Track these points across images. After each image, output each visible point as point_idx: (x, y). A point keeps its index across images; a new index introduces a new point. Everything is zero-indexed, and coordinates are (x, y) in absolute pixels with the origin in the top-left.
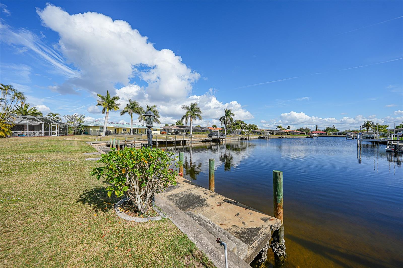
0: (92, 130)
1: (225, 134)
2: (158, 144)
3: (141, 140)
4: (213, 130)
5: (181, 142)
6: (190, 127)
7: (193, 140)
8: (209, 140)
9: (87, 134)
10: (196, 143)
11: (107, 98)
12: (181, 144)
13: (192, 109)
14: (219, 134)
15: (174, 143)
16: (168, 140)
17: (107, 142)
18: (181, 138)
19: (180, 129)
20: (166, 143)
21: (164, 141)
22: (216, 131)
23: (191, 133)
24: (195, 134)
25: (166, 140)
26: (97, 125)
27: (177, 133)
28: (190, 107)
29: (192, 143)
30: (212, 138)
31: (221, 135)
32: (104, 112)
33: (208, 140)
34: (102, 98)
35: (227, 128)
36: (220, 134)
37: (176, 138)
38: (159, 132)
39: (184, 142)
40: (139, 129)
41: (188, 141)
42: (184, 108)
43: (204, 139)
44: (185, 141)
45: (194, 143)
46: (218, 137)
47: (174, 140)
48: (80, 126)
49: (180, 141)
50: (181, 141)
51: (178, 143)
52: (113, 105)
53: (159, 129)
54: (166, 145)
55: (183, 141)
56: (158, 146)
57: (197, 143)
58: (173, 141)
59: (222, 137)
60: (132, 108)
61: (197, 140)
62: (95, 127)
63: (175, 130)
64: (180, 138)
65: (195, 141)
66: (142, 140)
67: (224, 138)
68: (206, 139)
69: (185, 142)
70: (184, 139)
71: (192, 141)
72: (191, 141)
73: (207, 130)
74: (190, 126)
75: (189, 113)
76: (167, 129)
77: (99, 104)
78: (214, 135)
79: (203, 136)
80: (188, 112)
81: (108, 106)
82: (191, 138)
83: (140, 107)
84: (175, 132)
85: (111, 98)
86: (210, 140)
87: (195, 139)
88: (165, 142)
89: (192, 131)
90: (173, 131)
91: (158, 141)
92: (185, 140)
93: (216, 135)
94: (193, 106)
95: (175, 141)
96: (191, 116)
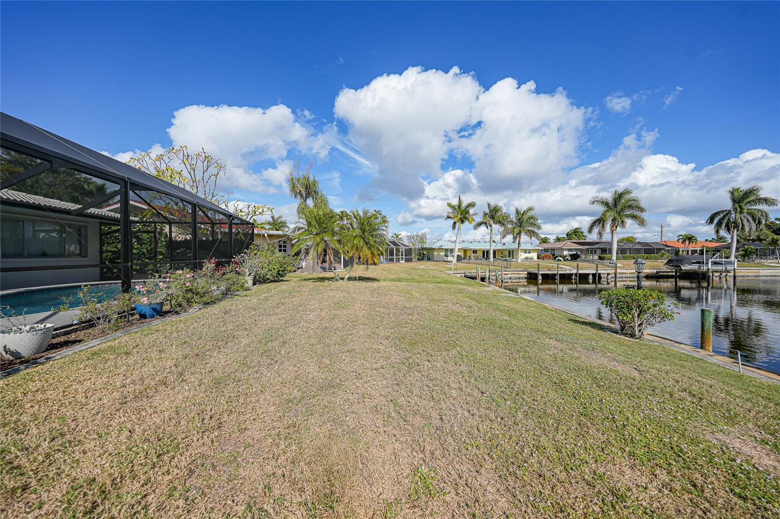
0: (436, 253)
1: (732, 258)
2: (541, 278)
3: (509, 270)
4: (681, 247)
5: (591, 277)
6: (611, 244)
7: (620, 273)
8: (671, 274)
9: (430, 259)
10: (629, 279)
11: (459, 207)
12: (591, 281)
13: (615, 205)
14: (707, 260)
15: (573, 277)
16: (560, 272)
17: (465, 273)
18: (589, 268)
19: (582, 247)
20: (556, 277)
21: (552, 274)
22: (694, 252)
23: (614, 258)
24: (625, 258)
25: (556, 272)
26: (441, 246)
27: (575, 257)
28: (610, 200)
29: (618, 280)
30: (681, 269)
31: (715, 263)
32: (454, 227)
33: (666, 273)
34: (453, 207)
35: (738, 241)
36: (710, 260)
37: (578, 267)
38: (534, 255)
39: (597, 278)
40: (497, 250)
41: (608, 274)
42: (595, 203)
43: (652, 271)
44: (599, 274)
45: (624, 279)
46: (704, 268)
47: (574, 271)
48: (423, 249)
49: (588, 274)
50: (591, 275)
51: (583, 278)
52: (467, 216)
53: (534, 250)
54: (558, 281)
55: (594, 275)
56: (540, 281)
57: (631, 279)
58: (572, 274)
59: (719, 268)
60: (492, 217)
61: (630, 273)
62: (440, 249)
63: (569, 250)
64: (587, 268)
65: (624, 275)
66: (511, 269)
67: (728, 271)
68: (657, 273)
69: (600, 278)
70: (597, 270)
71: (618, 275)
72: (616, 274)
73: (662, 249)
74: (611, 240)
75: (608, 214)
76: (551, 249)
77: (448, 217)
78: (687, 261)
79: (651, 263)
80: (606, 211)
81: (460, 218)
82: (616, 268)
83: (505, 214)
84: (570, 255)
85: (464, 205)
86: (674, 274)
87: (625, 271)
88: (555, 275)
89: (617, 253)
90: (565, 253)
91: (540, 272)
92: (599, 272)
93: (693, 263)
94: (618, 197)
95: (576, 275)
96: (614, 220)
